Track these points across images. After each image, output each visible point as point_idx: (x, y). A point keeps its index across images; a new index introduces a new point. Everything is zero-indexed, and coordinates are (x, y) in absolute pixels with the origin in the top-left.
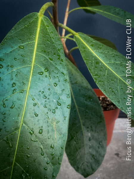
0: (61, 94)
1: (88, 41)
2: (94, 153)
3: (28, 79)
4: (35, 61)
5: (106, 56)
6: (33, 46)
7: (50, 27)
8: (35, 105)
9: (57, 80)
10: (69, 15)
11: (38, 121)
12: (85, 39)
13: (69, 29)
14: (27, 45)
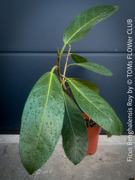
0: (60, 108)
1: (75, 84)
2: (81, 149)
3: (46, 101)
4: (49, 94)
5: (84, 92)
6: (48, 87)
7: (56, 79)
8: (49, 112)
9: (58, 102)
10: (67, 68)
11: (50, 119)
12: (74, 83)
13: (65, 77)
14: (46, 87)
